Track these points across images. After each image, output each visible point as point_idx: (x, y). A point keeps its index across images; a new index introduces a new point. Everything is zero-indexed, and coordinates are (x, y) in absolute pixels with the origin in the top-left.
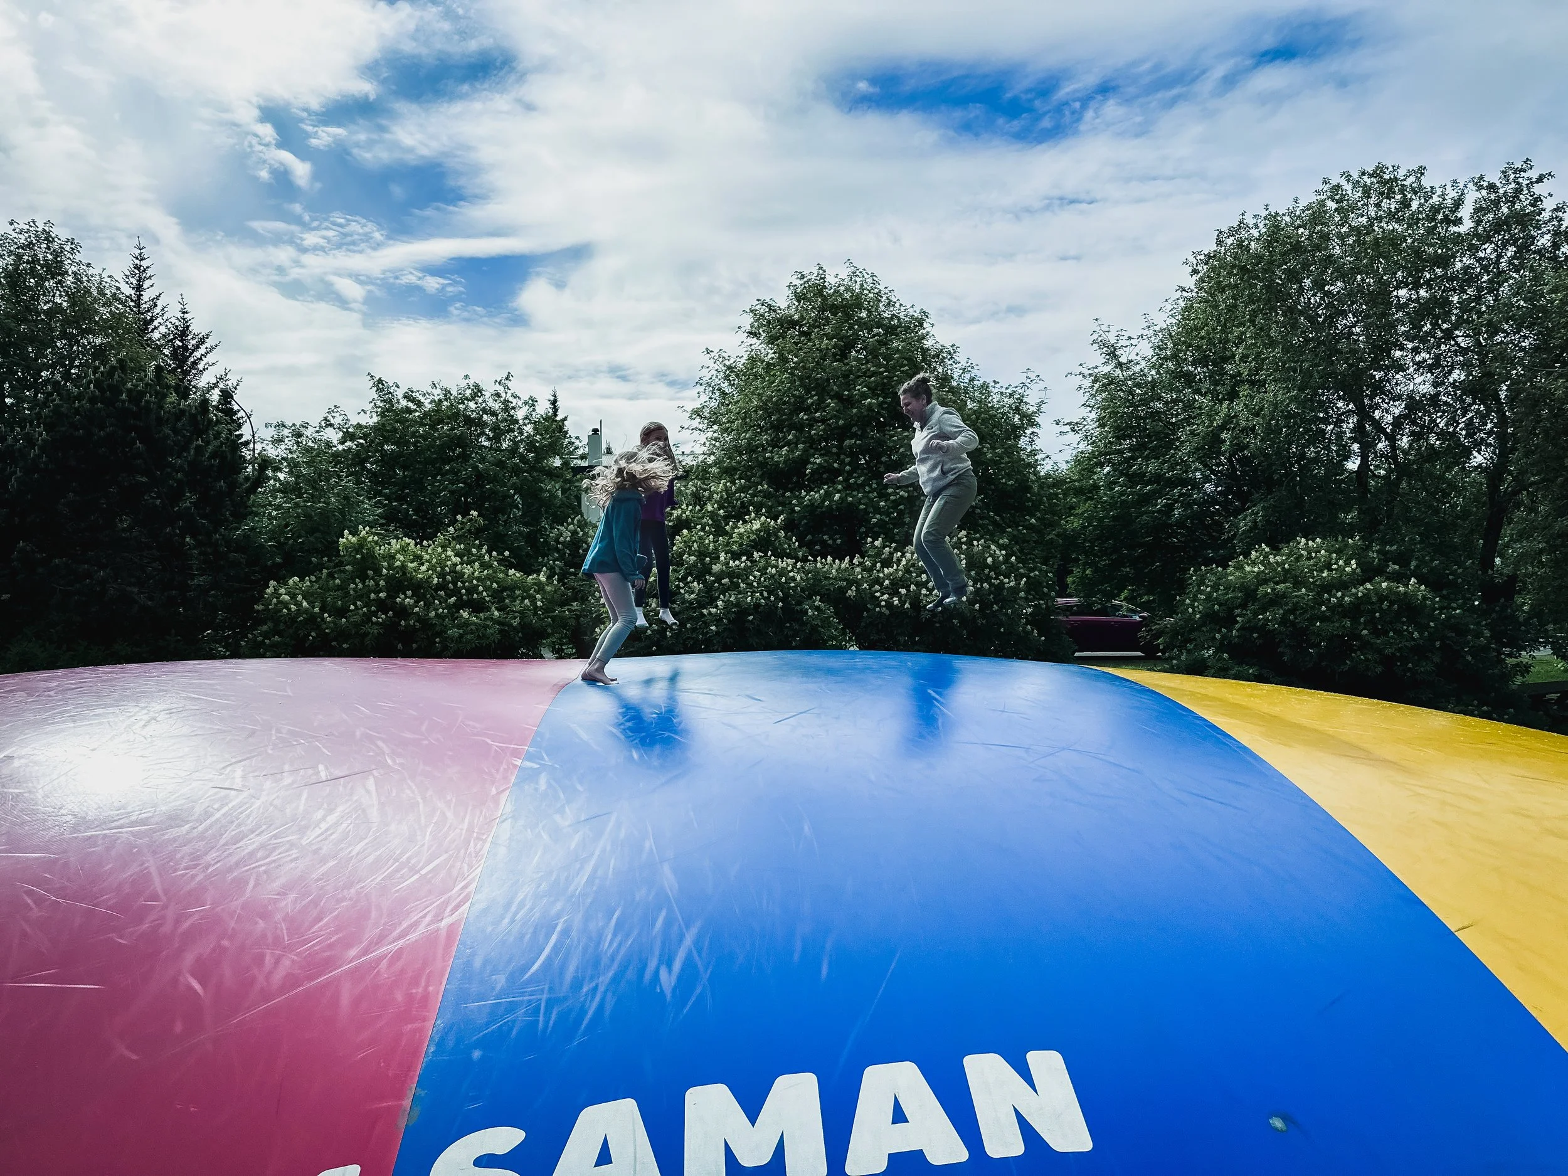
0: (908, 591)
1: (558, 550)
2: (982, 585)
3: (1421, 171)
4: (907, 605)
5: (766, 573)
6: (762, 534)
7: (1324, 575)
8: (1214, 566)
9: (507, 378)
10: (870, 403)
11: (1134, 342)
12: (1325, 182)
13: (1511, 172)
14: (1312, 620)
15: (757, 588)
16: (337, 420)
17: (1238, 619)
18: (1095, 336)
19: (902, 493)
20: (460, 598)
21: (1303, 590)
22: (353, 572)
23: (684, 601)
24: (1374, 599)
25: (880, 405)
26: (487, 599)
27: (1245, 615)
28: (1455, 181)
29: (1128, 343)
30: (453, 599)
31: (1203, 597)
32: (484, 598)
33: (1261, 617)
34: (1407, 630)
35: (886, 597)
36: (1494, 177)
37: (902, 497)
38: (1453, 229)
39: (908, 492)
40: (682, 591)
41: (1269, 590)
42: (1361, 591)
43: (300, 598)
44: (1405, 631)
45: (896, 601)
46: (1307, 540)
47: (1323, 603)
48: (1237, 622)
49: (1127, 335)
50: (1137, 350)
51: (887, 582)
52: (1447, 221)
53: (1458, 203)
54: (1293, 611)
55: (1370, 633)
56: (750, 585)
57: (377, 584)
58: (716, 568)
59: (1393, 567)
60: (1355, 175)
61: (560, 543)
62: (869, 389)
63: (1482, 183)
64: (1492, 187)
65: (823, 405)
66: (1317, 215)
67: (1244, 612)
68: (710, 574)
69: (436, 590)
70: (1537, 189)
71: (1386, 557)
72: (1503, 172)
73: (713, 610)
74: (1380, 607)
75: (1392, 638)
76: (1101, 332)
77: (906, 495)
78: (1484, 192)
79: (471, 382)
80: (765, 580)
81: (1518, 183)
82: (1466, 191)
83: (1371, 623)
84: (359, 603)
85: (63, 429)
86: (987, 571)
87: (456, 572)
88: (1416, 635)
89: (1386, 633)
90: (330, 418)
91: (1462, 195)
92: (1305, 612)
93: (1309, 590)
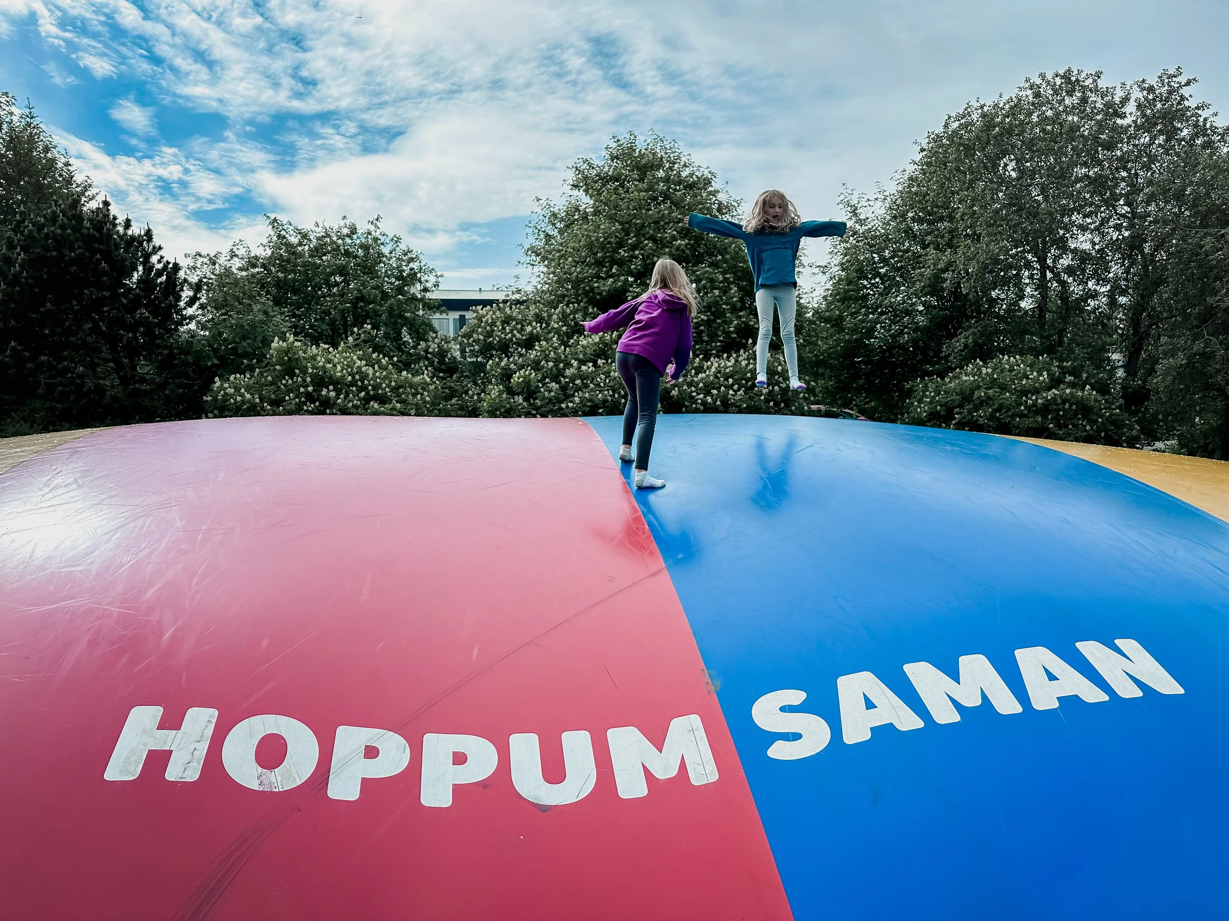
0: (719, 391)
1: (427, 358)
2: (773, 388)
3: (1098, 75)
4: (718, 403)
5: (610, 376)
6: (601, 346)
7: (1024, 382)
8: (935, 377)
9: (377, 220)
10: (680, 244)
11: (871, 203)
12: (1027, 81)
13: (1166, 77)
14: (1013, 416)
15: (604, 387)
16: (241, 252)
17: (956, 416)
18: (842, 197)
19: (703, 317)
20: (368, 393)
21: (1008, 394)
22: (281, 371)
23: (544, 398)
24: (1059, 401)
25: (687, 245)
26: (389, 394)
27: (962, 412)
28: (1124, 84)
29: (866, 204)
30: (363, 394)
31: (928, 400)
32: (386, 393)
33: (975, 414)
34: (1082, 424)
35: (701, 396)
36: (1152, 81)
37: (702, 320)
38: (1119, 121)
39: (707, 316)
40: (542, 390)
41: (983, 394)
42: (1050, 395)
43: (243, 390)
44: (1080, 424)
45: (709, 399)
46: (1009, 357)
47: (1021, 404)
48: (955, 418)
49: (866, 197)
50: (873, 209)
51: (701, 385)
52: (1117, 114)
53: (1125, 100)
54: (999, 410)
55: (1055, 426)
56: (598, 385)
57: (304, 380)
58: (568, 372)
59: (1069, 378)
60: (1049, 77)
61: (429, 353)
62: (678, 233)
63: (1145, 85)
64: (1151, 89)
65: (641, 245)
66: (1016, 107)
67: (962, 410)
68: (564, 377)
69: (349, 386)
70: (1185, 91)
71: (1064, 371)
72: (1160, 77)
73: (570, 405)
74: (1063, 407)
75: (1071, 430)
76: (847, 194)
77: (706, 318)
78: (1145, 93)
79: (348, 222)
80: (609, 382)
81: (1171, 86)
82: (1131, 91)
83: (1056, 419)
84: (291, 395)
85: (37, 250)
86: (777, 377)
87: (361, 373)
88: (1088, 428)
89: (1067, 426)
90: (235, 249)
91: (1129, 94)
92: (1008, 410)
93: (1012, 394)
